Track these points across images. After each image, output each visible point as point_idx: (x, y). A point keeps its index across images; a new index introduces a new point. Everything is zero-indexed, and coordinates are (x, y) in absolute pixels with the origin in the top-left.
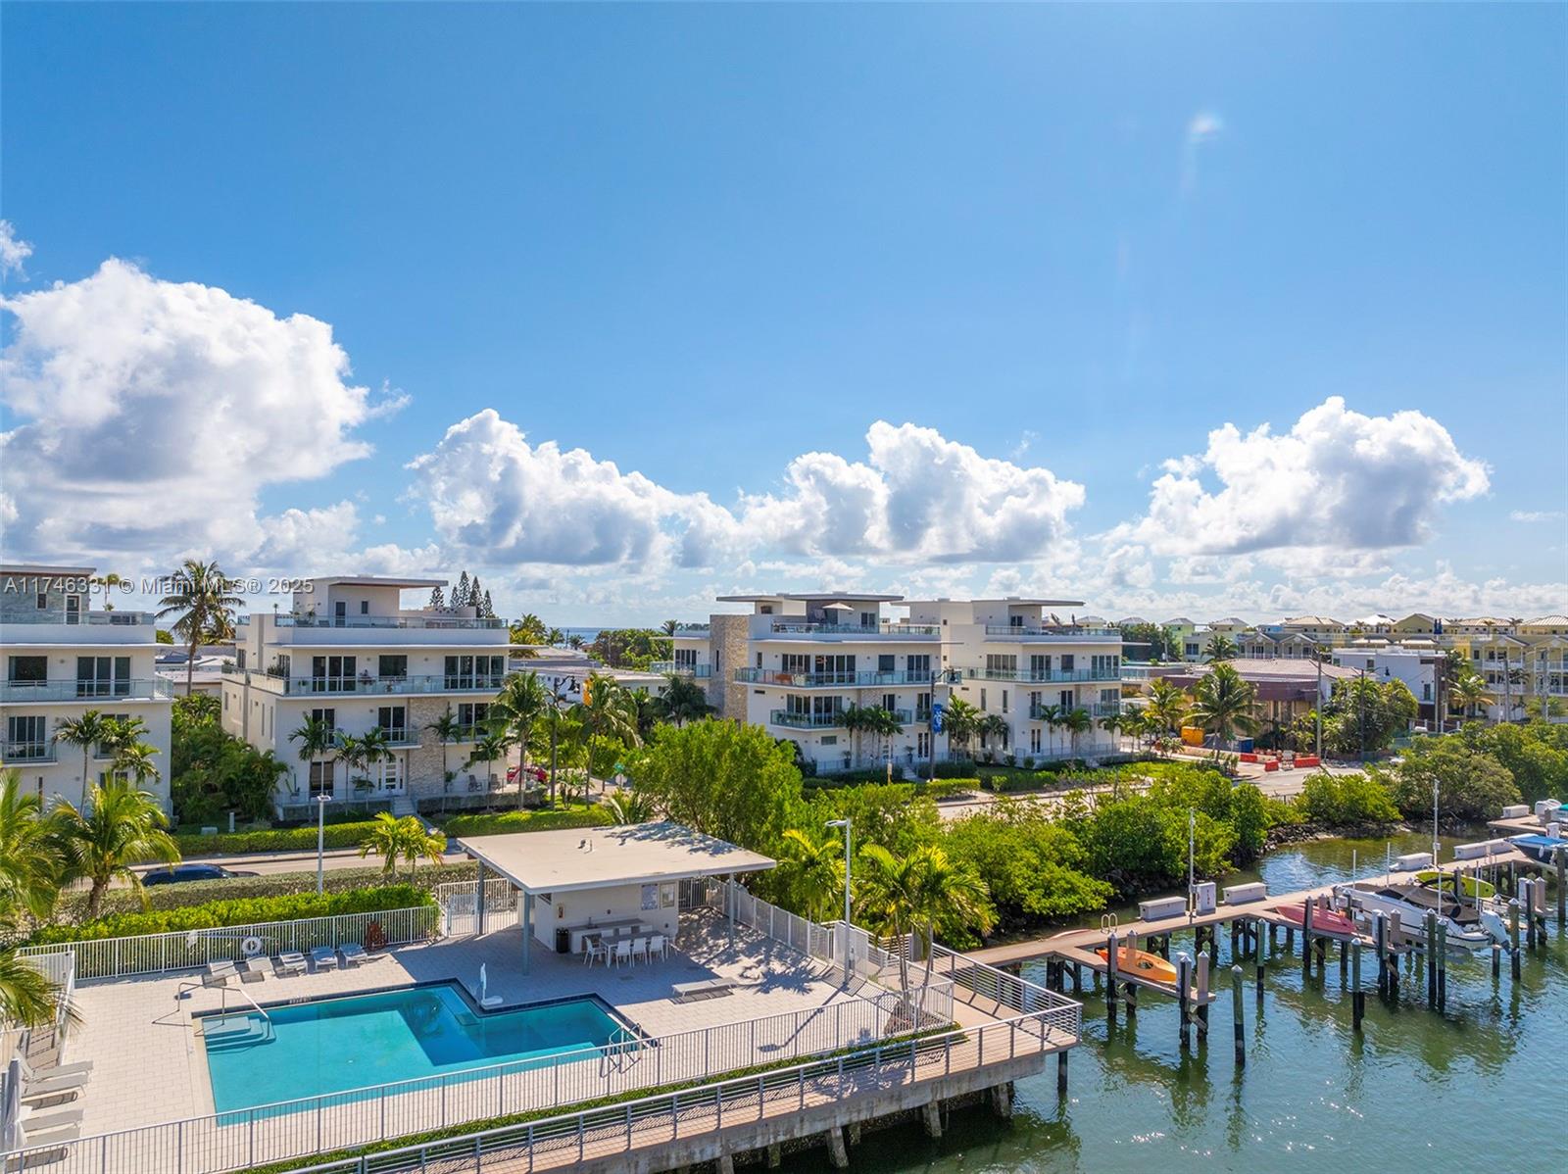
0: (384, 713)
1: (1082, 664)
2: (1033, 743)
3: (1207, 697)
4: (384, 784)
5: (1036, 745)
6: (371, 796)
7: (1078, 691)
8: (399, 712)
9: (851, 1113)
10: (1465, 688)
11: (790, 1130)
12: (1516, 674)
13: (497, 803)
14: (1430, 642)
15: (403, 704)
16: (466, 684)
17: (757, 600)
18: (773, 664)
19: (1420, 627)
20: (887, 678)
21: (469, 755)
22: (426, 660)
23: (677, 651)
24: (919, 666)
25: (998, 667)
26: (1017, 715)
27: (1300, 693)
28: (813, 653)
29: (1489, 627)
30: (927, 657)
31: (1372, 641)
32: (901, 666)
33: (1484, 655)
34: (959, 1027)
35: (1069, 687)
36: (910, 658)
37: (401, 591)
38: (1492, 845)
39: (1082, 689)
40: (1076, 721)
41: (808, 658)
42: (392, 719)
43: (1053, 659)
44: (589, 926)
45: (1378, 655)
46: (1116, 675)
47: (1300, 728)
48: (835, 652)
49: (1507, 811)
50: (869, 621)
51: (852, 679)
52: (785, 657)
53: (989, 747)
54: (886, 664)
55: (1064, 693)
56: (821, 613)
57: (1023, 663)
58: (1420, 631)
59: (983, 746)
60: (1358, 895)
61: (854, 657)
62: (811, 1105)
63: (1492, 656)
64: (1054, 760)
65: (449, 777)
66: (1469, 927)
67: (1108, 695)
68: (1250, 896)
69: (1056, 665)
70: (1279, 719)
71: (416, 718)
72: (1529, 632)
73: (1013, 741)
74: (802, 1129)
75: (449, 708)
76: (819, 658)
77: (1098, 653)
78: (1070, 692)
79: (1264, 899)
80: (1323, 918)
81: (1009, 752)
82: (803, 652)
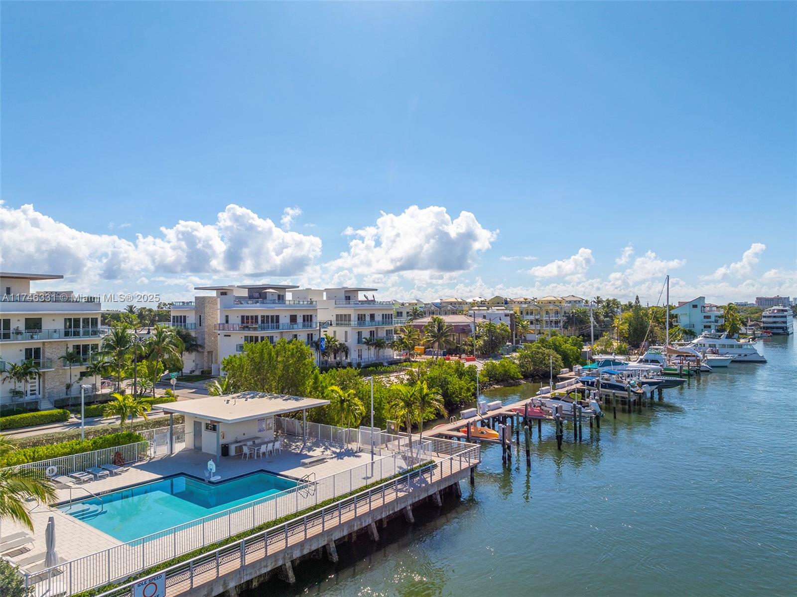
0: (28, 352)
1: (378, 318)
2: (359, 355)
3: (432, 331)
4: (29, 392)
5: (360, 356)
6: (21, 400)
7: (377, 330)
8: (37, 351)
9: (412, 498)
10: (522, 326)
11: (393, 509)
12: (537, 320)
13: (100, 399)
14: (503, 308)
15: (40, 346)
16: (77, 334)
17: (217, 289)
18: (235, 320)
19: (499, 302)
20: (295, 326)
21: (79, 374)
22: (54, 320)
23: (173, 316)
24: (308, 319)
25: (342, 320)
26: (352, 342)
27: (463, 329)
28: (260, 314)
29: (526, 301)
30: (311, 316)
31: (480, 308)
32: (300, 320)
33: (524, 313)
34: (434, 462)
35: (373, 328)
36: (304, 316)
37: (31, 282)
38: (567, 383)
39: (379, 330)
40: (379, 345)
41: (257, 317)
42: (33, 355)
43: (366, 316)
44: (236, 442)
45: (487, 313)
46: (392, 323)
47: (465, 344)
48: (270, 314)
49: (562, 371)
50: (281, 298)
51: (278, 328)
52: (243, 317)
53: (338, 359)
54: (293, 319)
55: (371, 331)
56: (257, 294)
57: (354, 317)
58: (498, 303)
59: (335, 358)
60: (543, 400)
61: (278, 316)
62: (400, 496)
63: (527, 313)
64: (370, 363)
65: (68, 387)
66: (586, 408)
67: (389, 332)
68: (497, 406)
69: (368, 318)
70: (455, 341)
71: (49, 353)
72: (540, 303)
73: (350, 355)
74: (397, 507)
75: (67, 348)
76: (263, 317)
77: (384, 313)
78: (374, 331)
79: (501, 408)
80: (532, 411)
81: (349, 360)
82: (254, 314)
